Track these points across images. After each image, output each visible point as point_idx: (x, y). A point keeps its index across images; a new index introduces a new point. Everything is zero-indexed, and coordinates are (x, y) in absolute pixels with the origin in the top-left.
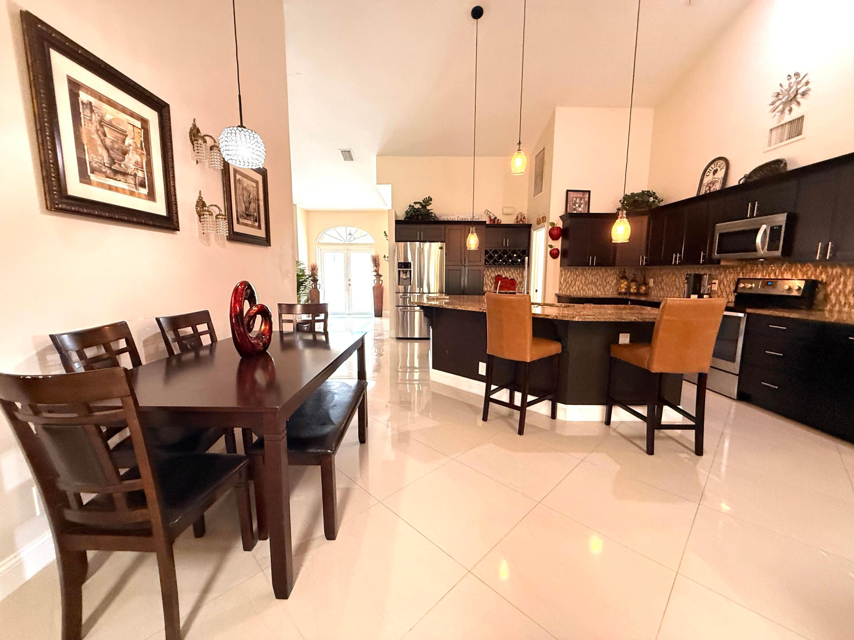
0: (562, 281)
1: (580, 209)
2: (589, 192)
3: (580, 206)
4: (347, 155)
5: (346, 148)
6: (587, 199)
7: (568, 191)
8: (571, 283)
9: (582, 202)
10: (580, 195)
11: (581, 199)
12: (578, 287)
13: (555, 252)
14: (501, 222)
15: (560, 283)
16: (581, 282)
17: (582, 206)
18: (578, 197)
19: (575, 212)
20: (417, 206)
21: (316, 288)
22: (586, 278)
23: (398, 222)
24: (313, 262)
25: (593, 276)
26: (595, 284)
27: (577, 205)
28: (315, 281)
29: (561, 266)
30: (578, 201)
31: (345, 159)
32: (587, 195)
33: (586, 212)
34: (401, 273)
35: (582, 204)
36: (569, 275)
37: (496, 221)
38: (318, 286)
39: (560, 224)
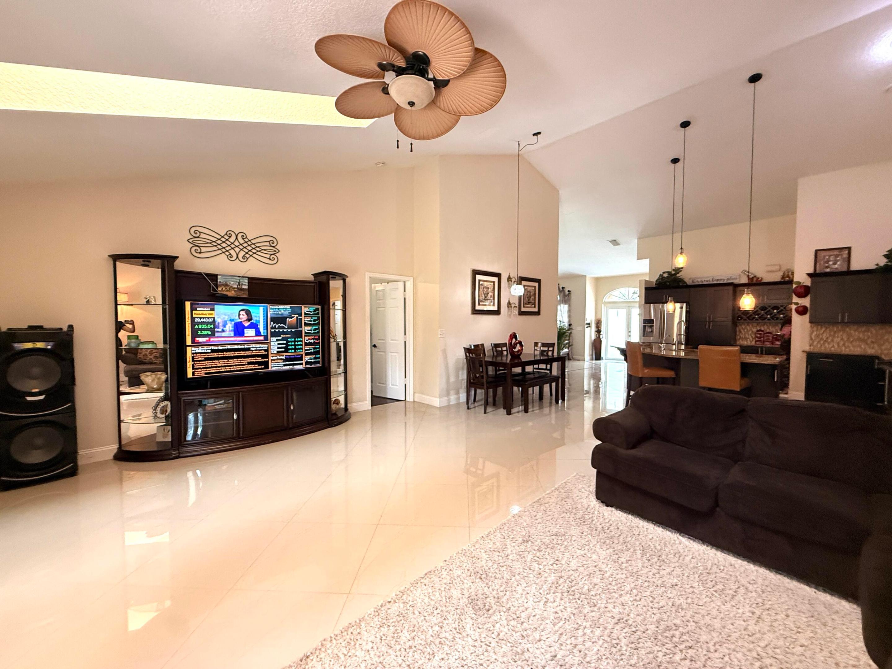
0: (813, 336)
1: (836, 266)
2: (849, 249)
3: (835, 264)
4: (615, 243)
5: (613, 239)
6: (845, 255)
7: (817, 251)
8: (827, 338)
9: (838, 259)
10: (836, 252)
11: (836, 256)
12: (838, 344)
13: (801, 309)
14: (761, 280)
15: (811, 339)
16: (842, 339)
17: (839, 263)
18: (832, 255)
19: (828, 270)
20: (666, 275)
21: (599, 337)
22: (849, 335)
23: (646, 289)
24: (598, 317)
25: (859, 333)
26: (863, 341)
27: (831, 263)
28: (599, 331)
29: (811, 322)
30: (832, 258)
31: (614, 245)
32: (847, 252)
33: (845, 269)
34: (647, 327)
35: (838, 261)
36: (824, 332)
37: (755, 279)
38: (601, 336)
39: (808, 282)
